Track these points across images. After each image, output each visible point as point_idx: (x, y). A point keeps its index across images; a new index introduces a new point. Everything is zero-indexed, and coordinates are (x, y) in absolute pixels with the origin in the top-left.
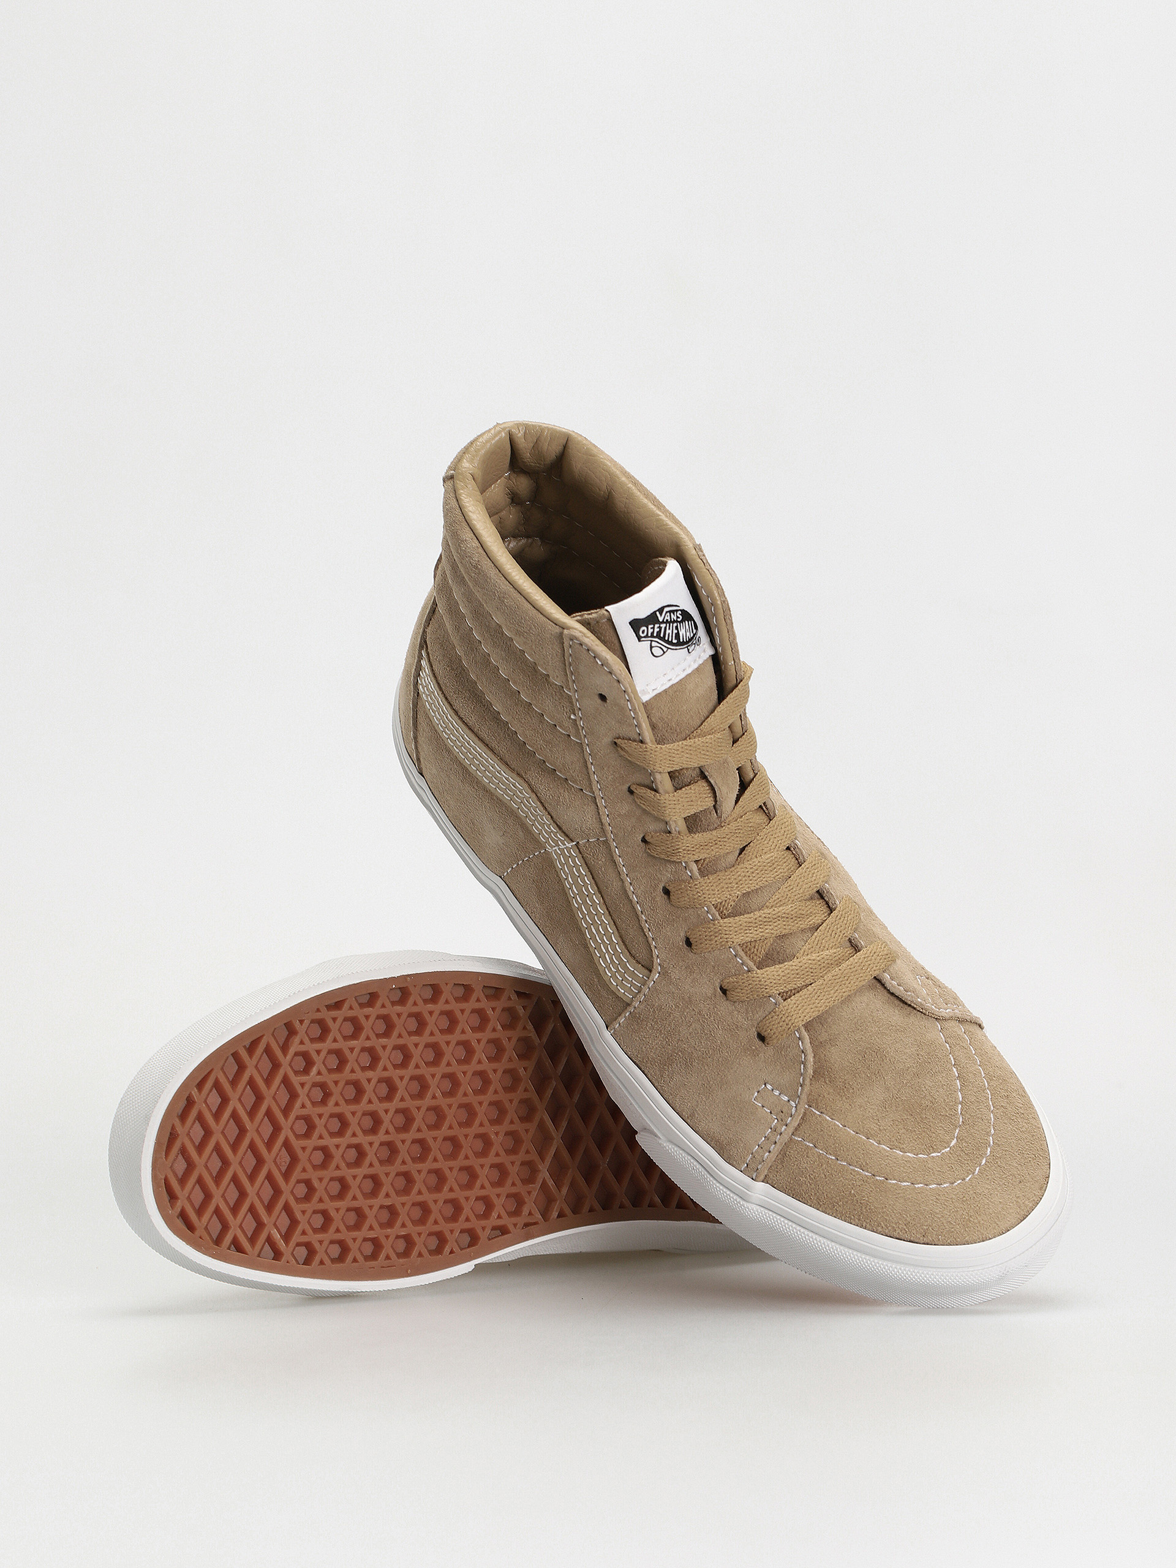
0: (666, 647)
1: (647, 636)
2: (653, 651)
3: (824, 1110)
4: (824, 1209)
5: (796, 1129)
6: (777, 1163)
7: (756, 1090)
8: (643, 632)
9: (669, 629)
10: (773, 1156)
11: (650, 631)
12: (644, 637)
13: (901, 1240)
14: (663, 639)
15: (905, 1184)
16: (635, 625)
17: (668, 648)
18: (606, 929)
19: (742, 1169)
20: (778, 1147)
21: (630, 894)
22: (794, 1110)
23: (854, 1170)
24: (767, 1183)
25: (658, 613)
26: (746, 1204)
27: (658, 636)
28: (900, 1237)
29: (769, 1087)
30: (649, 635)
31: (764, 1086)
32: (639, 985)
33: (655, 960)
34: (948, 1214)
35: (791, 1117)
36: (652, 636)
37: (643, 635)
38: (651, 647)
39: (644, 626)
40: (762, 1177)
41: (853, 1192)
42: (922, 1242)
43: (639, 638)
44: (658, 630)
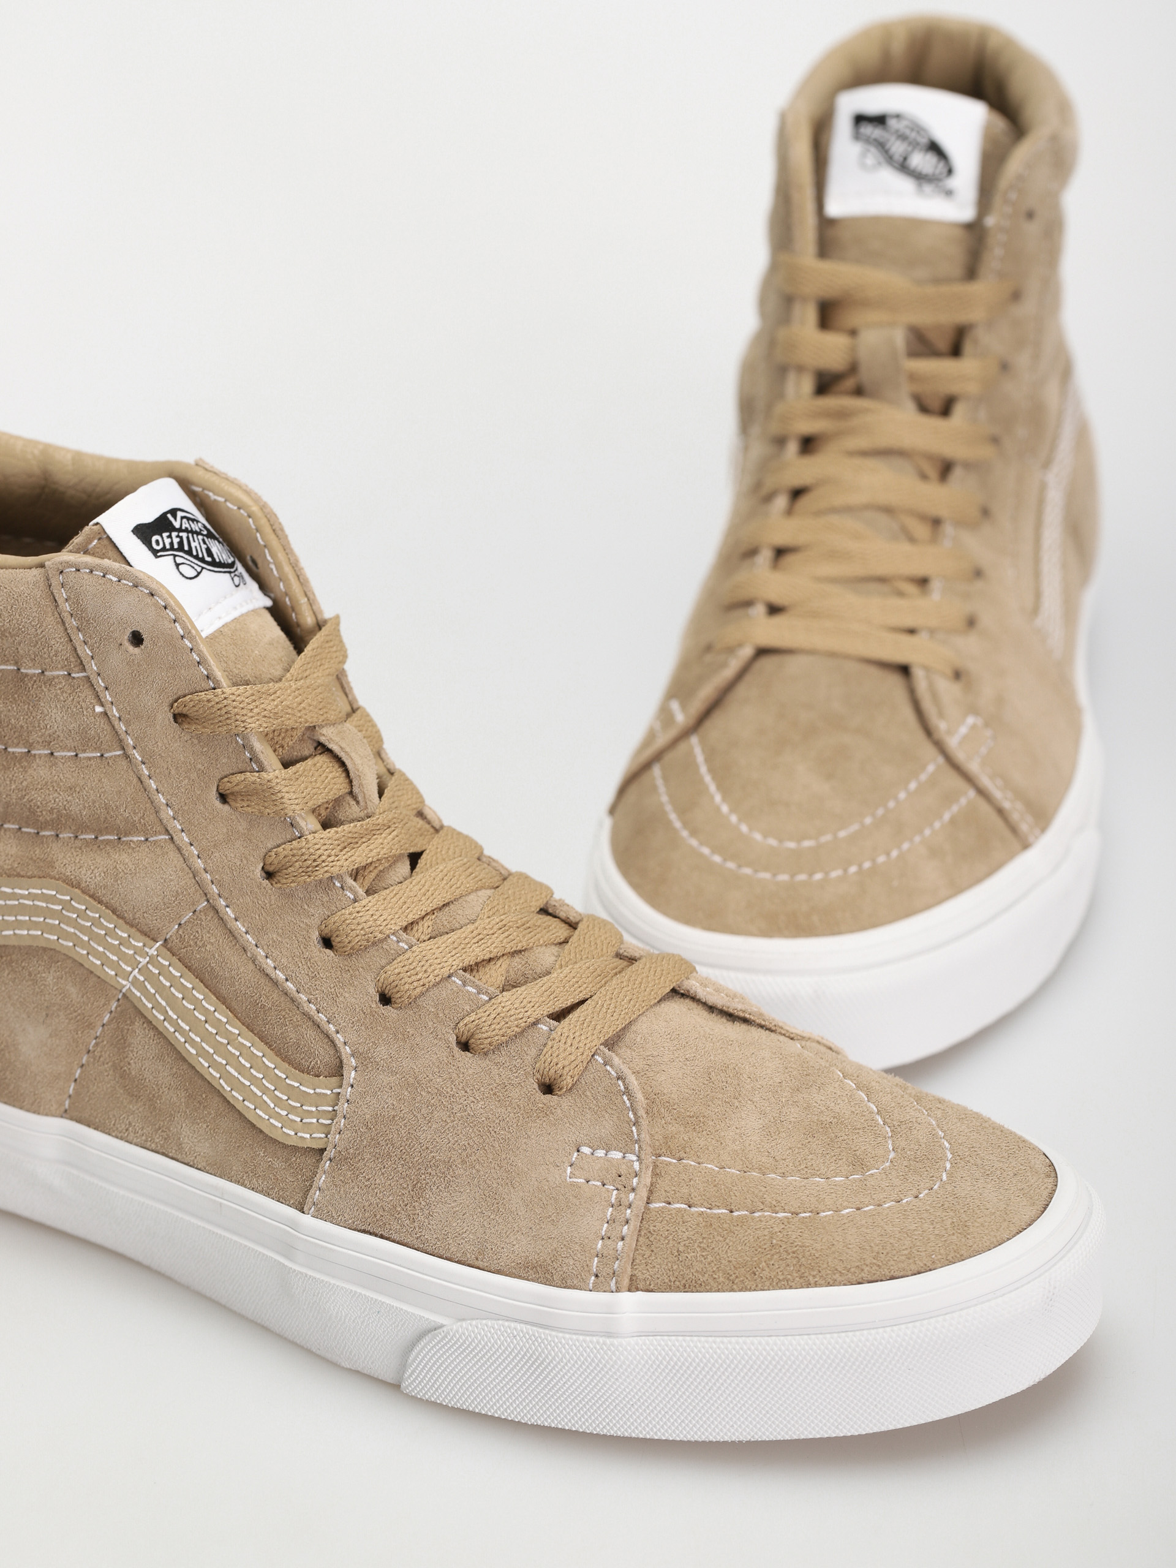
0: (200, 566)
1: (164, 549)
2: (181, 570)
3: (682, 1155)
4: (741, 1286)
5: (651, 1192)
6: (640, 1251)
7: (567, 1164)
8: (157, 542)
9: (194, 541)
10: (631, 1241)
11: (167, 541)
12: (162, 550)
13: (877, 1281)
14: (189, 552)
15: (847, 1211)
16: (144, 532)
17: (203, 568)
18: (251, 1057)
19: (591, 1288)
20: (635, 1223)
21: (270, 971)
22: (636, 1166)
23: (763, 1215)
24: (637, 1289)
25: (169, 516)
26: (616, 1341)
27: (181, 548)
28: (874, 1278)
29: (586, 1150)
30: (168, 547)
31: (576, 1154)
32: (330, 1109)
33: (342, 1050)
34: (932, 1227)
35: (636, 1176)
36: (172, 548)
37: (158, 548)
38: (178, 565)
39: (155, 535)
40: (626, 1282)
41: (774, 1241)
42: (910, 1273)
43: (155, 553)
44: (178, 540)
